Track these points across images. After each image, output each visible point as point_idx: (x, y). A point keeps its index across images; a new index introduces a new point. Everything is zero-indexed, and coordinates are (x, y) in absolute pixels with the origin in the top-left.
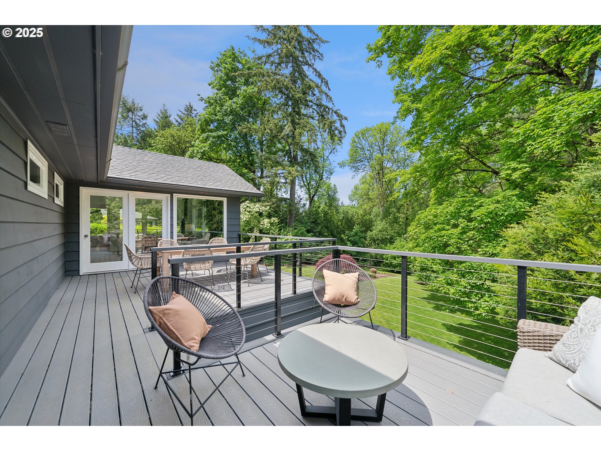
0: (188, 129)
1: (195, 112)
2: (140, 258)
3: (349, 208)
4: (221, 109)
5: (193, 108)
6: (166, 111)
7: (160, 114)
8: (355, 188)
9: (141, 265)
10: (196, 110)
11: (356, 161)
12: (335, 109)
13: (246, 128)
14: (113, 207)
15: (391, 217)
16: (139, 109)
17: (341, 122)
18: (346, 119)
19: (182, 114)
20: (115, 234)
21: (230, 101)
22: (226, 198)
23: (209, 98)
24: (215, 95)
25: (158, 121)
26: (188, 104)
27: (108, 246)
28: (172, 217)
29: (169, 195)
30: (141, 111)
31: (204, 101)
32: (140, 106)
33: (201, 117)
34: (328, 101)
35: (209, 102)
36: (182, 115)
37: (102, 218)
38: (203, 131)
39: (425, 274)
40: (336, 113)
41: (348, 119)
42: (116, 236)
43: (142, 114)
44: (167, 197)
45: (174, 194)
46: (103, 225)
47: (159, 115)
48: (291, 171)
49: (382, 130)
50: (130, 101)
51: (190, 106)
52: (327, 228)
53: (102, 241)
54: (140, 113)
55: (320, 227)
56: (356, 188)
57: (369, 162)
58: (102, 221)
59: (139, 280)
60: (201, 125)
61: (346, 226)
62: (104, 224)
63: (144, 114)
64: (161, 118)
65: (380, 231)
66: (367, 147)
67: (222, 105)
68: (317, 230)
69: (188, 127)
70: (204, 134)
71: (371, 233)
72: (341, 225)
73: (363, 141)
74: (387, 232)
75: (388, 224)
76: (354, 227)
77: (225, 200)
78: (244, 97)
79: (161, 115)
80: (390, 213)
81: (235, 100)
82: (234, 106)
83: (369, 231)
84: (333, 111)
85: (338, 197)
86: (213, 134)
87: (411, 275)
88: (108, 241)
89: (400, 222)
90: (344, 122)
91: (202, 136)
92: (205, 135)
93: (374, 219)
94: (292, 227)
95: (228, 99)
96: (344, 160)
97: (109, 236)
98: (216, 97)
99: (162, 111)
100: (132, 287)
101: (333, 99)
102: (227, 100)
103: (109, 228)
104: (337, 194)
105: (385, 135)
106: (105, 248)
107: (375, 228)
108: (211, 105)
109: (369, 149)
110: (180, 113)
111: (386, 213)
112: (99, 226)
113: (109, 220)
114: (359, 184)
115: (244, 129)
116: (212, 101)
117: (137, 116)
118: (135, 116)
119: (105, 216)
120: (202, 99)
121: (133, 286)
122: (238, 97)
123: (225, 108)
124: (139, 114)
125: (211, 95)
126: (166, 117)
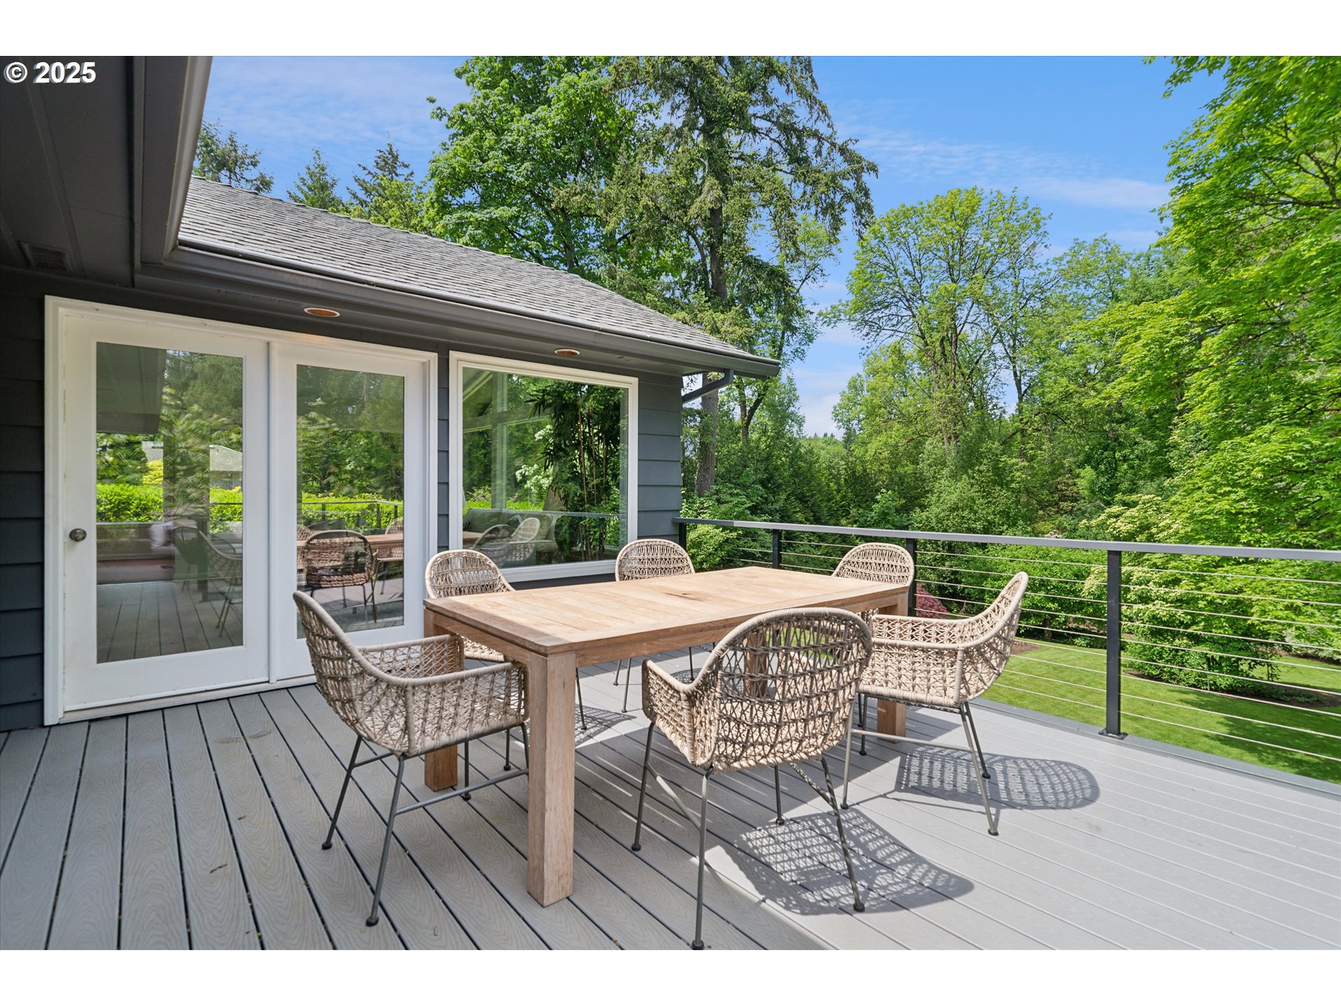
0: (390, 212)
1: (406, 172)
2: (402, 690)
3: (821, 444)
4: (497, 142)
5: (400, 159)
6: (323, 169)
7: (307, 177)
8: (850, 388)
9: (406, 729)
10: (407, 166)
11: (874, 306)
12: (839, 142)
13: (581, 193)
14: (183, 433)
15: (983, 468)
16: (247, 161)
17: (858, 179)
18: (873, 168)
19: (370, 177)
20: (190, 517)
21: (528, 116)
22: (635, 380)
23: (462, 108)
24: (481, 101)
25: (302, 197)
26: (386, 149)
27: (169, 558)
28: (444, 452)
29: (433, 357)
30: (255, 165)
31: (445, 119)
32: (250, 153)
33: (441, 164)
34: (815, 116)
35: (463, 122)
36: (368, 178)
37: (146, 471)
38: (445, 208)
39: (1167, 646)
40: (843, 151)
41: (880, 170)
42: (192, 524)
43: (258, 175)
44: (425, 366)
45: (454, 355)
46: (149, 491)
47: (303, 179)
48: (719, 324)
49: (956, 213)
50: (222, 139)
51: (391, 152)
52: (802, 499)
53: (148, 546)
54: (252, 174)
55: (783, 496)
56: (855, 387)
57: (909, 308)
58: (146, 479)
59: (349, 776)
60: (438, 189)
61: (849, 495)
62: (152, 487)
63: (262, 176)
64: (310, 189)
65: (954, 509)
66: (904, 263)
67: (499, 132)
68: (777, 506)
69: (391, 207)
70: (447, 217)
71: (924, 515)
72: (838, 491)
73: (894, 246)
74: (975, 513)
75: (976, 488)
76: (879, 497)
77: (630, 384)
78: (569, 104)
79: (309, 182)
80: (981, 455)
81: (541, 111)
82: (539, 131)
83: (918, 510)
84: (833, 145)
85: (801, 413)
86: (477, 215)
87: (1073, 644)
88: (167, 543)
89: (1012, 481)
90: (867, 178)
91: (442, 222)
92: (450, 219)
93: (927, 474)
94: (709, 497)
95: (517, 111)
96: (836, 303)
97: (170, 524)
98: (482, 106)
99: (312, 168)
100: (327, 846)
101: (830, 112)
102: (513, 117)
103: (168, 498)
104: (797, 404)
105: (966, 226)
106: (157, 568)
107: (934, 499)
108: (468, 130)
109: (910, 269)
110: (363, 175)
111: (969, 459)
112: (138, 492)
113: (170, 476)
114: (863, 374)
115: (575, 194)
116: (470, 119)
117: (243, 181)
118: (238, 181)
119: (156, 463)
120: (440, 114)
121: (335, 839)
122: (550, 106)
123: (510, 139)
124: (247, 175)
125: (469, 101)
126: (324, 187)
